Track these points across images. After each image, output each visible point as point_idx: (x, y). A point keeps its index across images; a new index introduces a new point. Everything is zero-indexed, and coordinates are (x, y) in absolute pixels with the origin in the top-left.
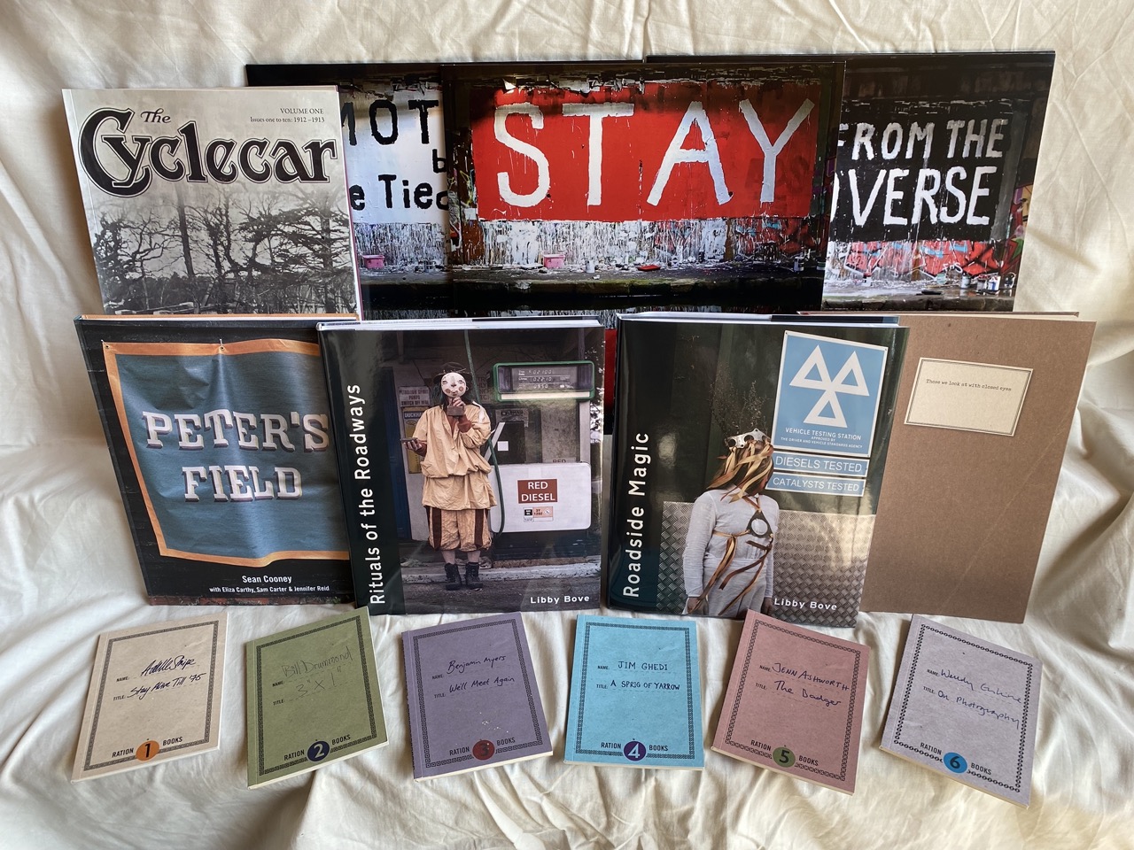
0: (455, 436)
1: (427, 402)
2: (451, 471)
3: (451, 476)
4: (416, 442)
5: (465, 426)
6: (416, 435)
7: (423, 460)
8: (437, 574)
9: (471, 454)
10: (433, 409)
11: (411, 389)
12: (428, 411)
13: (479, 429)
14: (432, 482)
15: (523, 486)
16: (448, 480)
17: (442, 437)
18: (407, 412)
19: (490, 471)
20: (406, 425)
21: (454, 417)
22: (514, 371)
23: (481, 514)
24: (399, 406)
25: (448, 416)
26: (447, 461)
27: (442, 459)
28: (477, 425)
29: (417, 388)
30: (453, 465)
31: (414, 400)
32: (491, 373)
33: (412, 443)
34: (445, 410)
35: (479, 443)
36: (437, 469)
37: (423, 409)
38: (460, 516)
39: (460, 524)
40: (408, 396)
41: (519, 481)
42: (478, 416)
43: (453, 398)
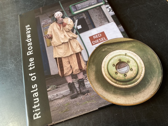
0: (62, 29)
1: (50, 22)
2: (62, 42)
3: (63, 43)
4: (48, 35)
5: (64, 25)
6: (48, 33)
7: (52, 41)
8: (65, 90)
9: (69, 33)
10: (53, 24)
11: (45, 20)
12: (51, 25)
13: (69, 24)
14: (56, 48)
15: (92, 38)
16: (62, 45)
17: (57, 31)
18: (44, 27)
19: (77, 37)
20: (45, 31)
21: (60, 24)
22: (76, 6)
23: (78, 55)
24: (42, 26)
25: (58, 24)
26: (60, 39)
27: (58, 38)
28: (68, 24)
29: (47, 20)
30: (63, 39)
31: (46, 23)
32: (69, 8)
33: (47, 36)
34: (57, 22)
35: (70, 29)
36: (57, 42)
37: (49, 25)
38: (70, 58)
39: (71, 62)
40: (44, 22)
41: (89, 37)
42: (68, 21)
43: (59, 19)
